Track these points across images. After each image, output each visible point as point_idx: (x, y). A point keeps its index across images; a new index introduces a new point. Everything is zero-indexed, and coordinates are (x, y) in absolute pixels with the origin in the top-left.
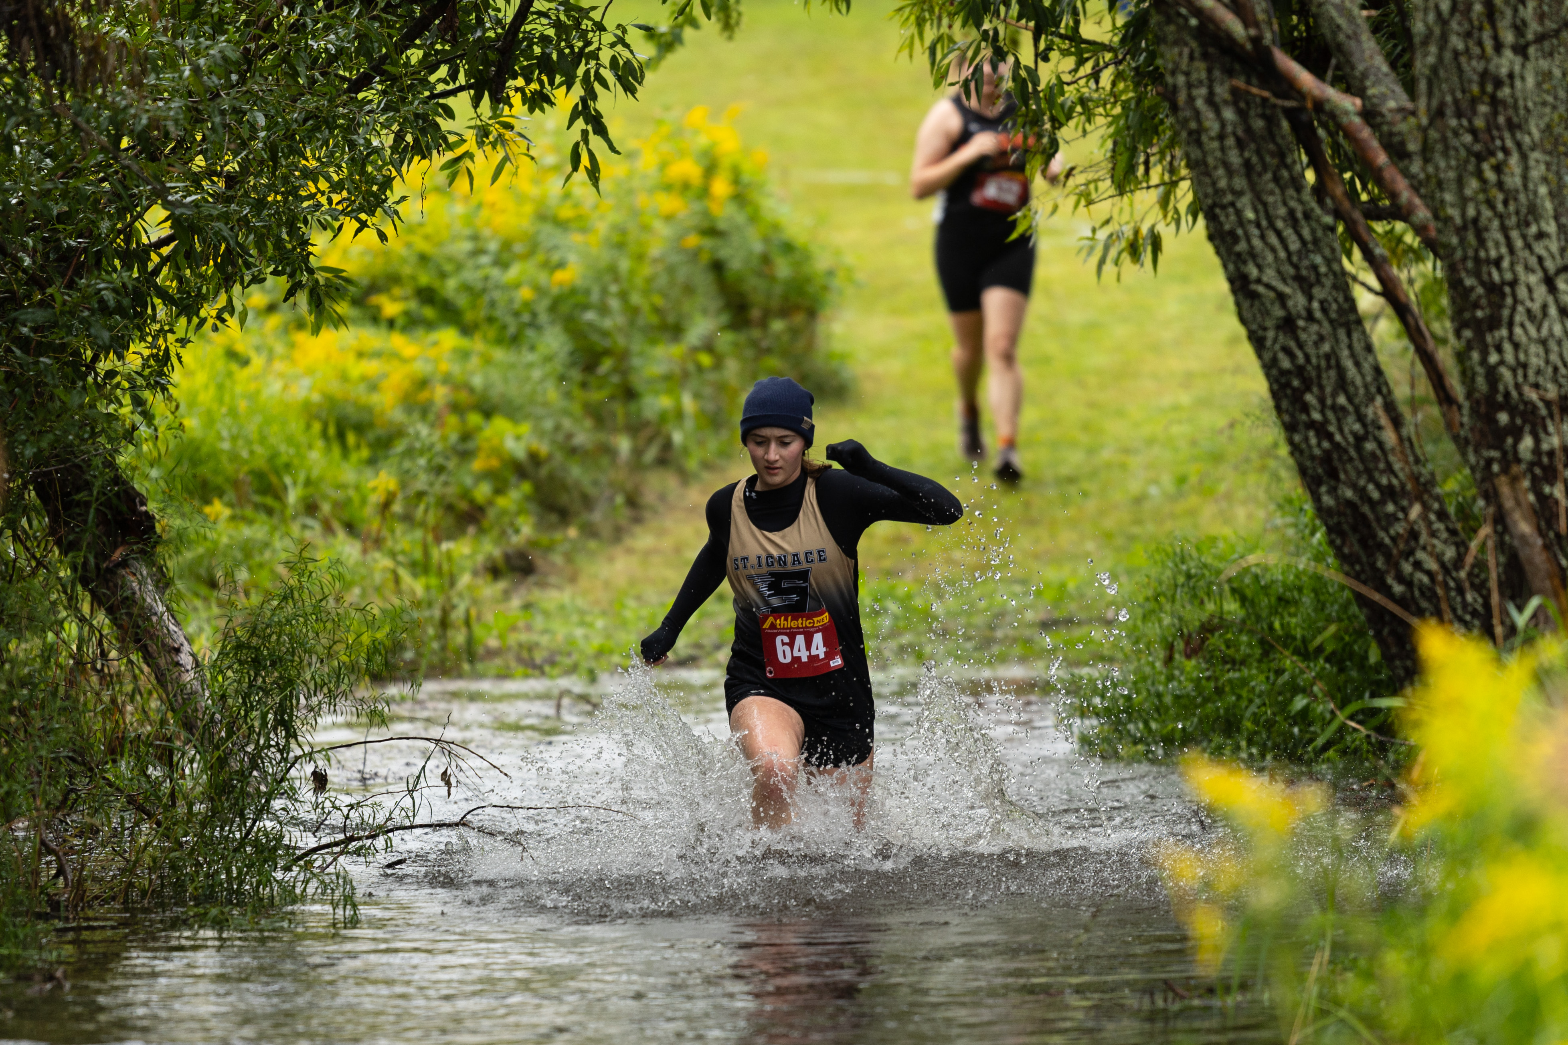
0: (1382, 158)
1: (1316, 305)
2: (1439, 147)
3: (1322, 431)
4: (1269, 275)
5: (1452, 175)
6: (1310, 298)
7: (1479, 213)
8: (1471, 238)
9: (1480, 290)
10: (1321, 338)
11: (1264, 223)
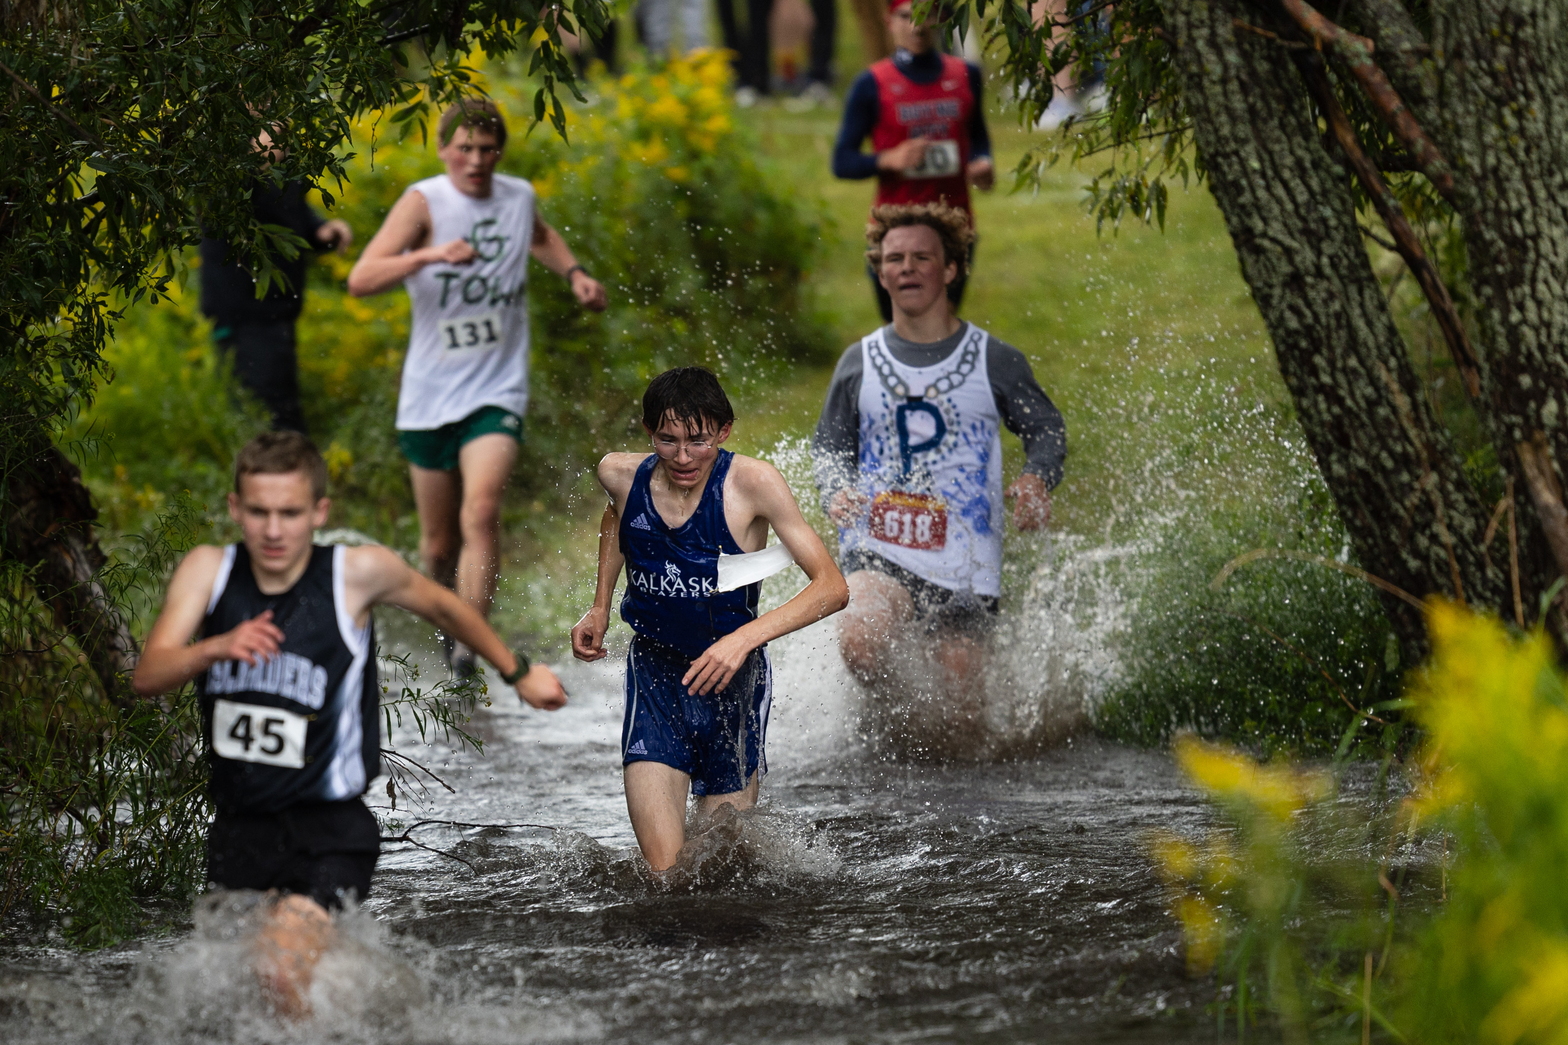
0: (1395, 104)
1: (1325, 260)
2: (1456, 91)
3: (1331, 394)
4: (1276, 229)
5: (1471, 121)
6: (1319, 253)
7: (1499, 160)
8: (1491, 188)
9: (1501, 244)
10: (1331, 296)
11: (1270, 173)
